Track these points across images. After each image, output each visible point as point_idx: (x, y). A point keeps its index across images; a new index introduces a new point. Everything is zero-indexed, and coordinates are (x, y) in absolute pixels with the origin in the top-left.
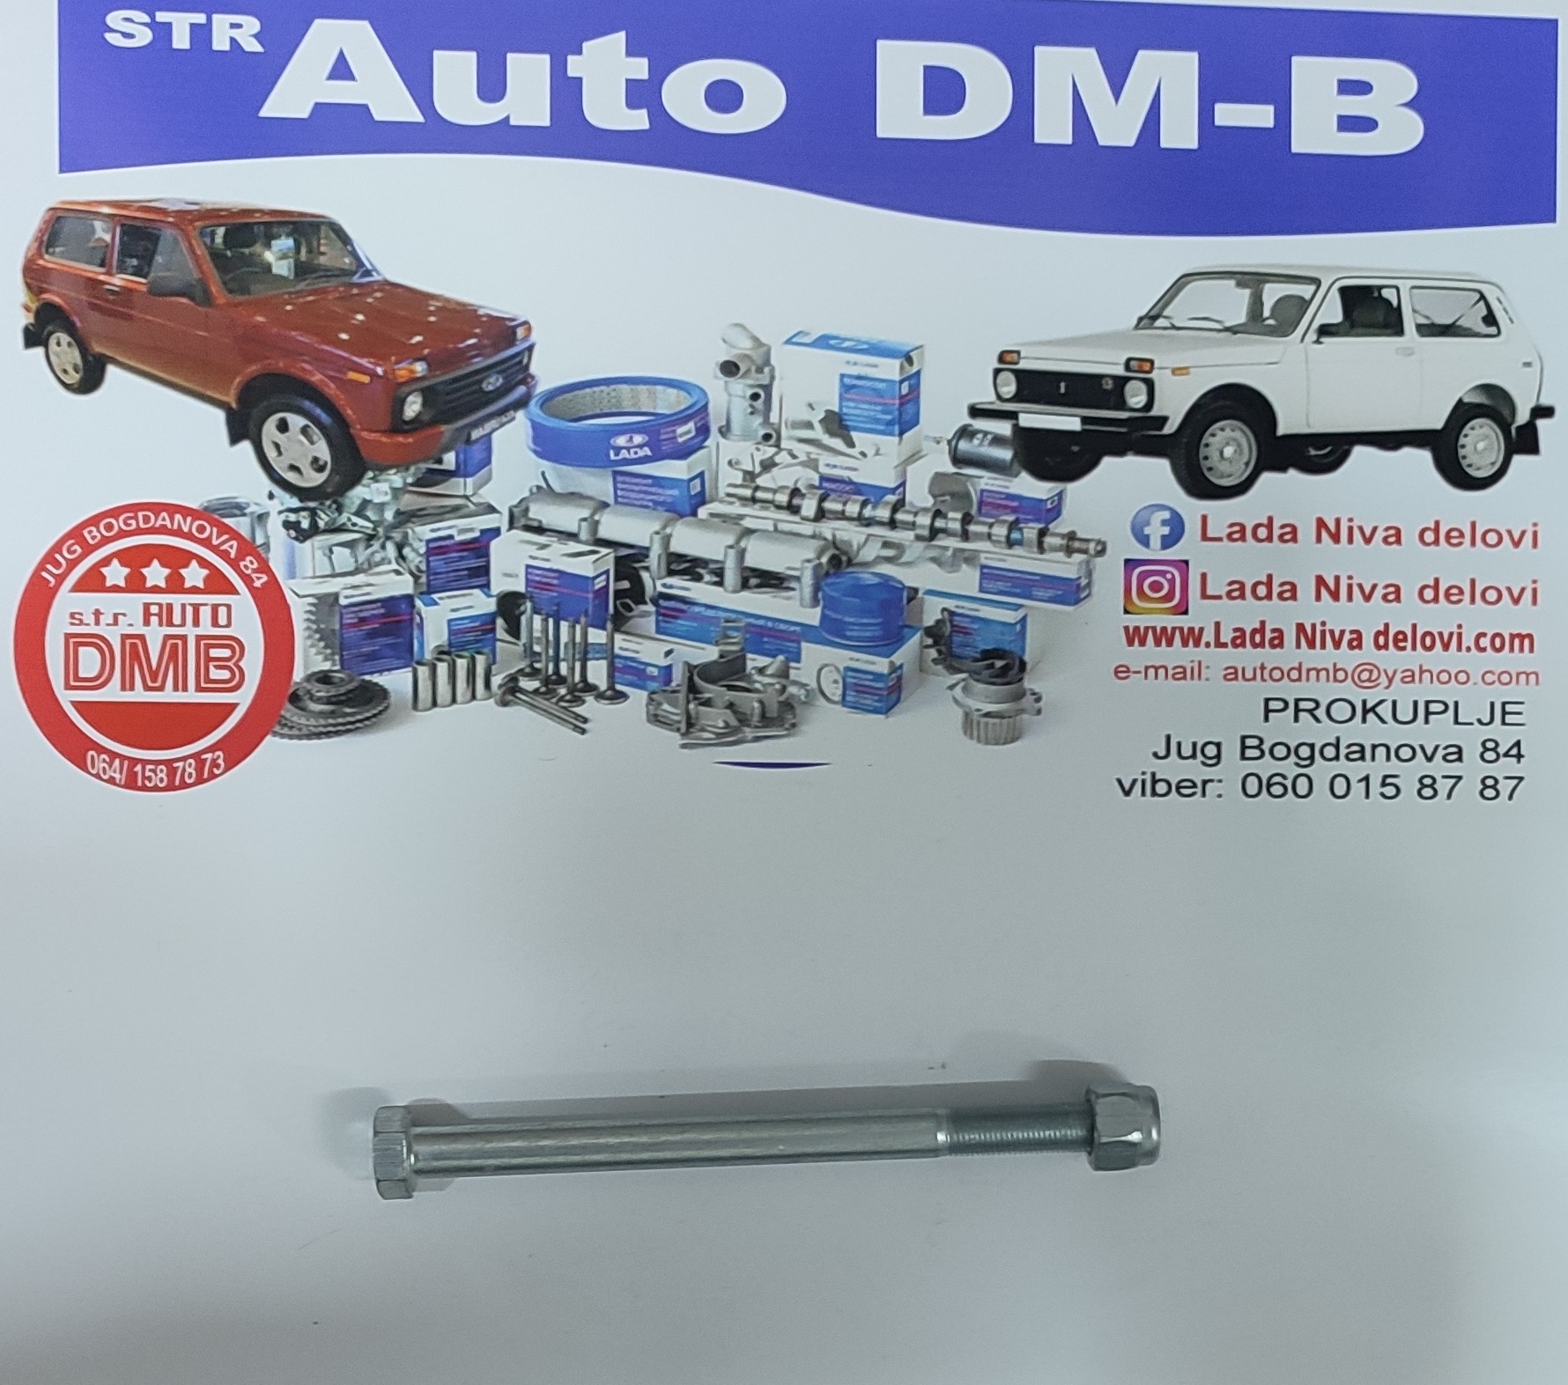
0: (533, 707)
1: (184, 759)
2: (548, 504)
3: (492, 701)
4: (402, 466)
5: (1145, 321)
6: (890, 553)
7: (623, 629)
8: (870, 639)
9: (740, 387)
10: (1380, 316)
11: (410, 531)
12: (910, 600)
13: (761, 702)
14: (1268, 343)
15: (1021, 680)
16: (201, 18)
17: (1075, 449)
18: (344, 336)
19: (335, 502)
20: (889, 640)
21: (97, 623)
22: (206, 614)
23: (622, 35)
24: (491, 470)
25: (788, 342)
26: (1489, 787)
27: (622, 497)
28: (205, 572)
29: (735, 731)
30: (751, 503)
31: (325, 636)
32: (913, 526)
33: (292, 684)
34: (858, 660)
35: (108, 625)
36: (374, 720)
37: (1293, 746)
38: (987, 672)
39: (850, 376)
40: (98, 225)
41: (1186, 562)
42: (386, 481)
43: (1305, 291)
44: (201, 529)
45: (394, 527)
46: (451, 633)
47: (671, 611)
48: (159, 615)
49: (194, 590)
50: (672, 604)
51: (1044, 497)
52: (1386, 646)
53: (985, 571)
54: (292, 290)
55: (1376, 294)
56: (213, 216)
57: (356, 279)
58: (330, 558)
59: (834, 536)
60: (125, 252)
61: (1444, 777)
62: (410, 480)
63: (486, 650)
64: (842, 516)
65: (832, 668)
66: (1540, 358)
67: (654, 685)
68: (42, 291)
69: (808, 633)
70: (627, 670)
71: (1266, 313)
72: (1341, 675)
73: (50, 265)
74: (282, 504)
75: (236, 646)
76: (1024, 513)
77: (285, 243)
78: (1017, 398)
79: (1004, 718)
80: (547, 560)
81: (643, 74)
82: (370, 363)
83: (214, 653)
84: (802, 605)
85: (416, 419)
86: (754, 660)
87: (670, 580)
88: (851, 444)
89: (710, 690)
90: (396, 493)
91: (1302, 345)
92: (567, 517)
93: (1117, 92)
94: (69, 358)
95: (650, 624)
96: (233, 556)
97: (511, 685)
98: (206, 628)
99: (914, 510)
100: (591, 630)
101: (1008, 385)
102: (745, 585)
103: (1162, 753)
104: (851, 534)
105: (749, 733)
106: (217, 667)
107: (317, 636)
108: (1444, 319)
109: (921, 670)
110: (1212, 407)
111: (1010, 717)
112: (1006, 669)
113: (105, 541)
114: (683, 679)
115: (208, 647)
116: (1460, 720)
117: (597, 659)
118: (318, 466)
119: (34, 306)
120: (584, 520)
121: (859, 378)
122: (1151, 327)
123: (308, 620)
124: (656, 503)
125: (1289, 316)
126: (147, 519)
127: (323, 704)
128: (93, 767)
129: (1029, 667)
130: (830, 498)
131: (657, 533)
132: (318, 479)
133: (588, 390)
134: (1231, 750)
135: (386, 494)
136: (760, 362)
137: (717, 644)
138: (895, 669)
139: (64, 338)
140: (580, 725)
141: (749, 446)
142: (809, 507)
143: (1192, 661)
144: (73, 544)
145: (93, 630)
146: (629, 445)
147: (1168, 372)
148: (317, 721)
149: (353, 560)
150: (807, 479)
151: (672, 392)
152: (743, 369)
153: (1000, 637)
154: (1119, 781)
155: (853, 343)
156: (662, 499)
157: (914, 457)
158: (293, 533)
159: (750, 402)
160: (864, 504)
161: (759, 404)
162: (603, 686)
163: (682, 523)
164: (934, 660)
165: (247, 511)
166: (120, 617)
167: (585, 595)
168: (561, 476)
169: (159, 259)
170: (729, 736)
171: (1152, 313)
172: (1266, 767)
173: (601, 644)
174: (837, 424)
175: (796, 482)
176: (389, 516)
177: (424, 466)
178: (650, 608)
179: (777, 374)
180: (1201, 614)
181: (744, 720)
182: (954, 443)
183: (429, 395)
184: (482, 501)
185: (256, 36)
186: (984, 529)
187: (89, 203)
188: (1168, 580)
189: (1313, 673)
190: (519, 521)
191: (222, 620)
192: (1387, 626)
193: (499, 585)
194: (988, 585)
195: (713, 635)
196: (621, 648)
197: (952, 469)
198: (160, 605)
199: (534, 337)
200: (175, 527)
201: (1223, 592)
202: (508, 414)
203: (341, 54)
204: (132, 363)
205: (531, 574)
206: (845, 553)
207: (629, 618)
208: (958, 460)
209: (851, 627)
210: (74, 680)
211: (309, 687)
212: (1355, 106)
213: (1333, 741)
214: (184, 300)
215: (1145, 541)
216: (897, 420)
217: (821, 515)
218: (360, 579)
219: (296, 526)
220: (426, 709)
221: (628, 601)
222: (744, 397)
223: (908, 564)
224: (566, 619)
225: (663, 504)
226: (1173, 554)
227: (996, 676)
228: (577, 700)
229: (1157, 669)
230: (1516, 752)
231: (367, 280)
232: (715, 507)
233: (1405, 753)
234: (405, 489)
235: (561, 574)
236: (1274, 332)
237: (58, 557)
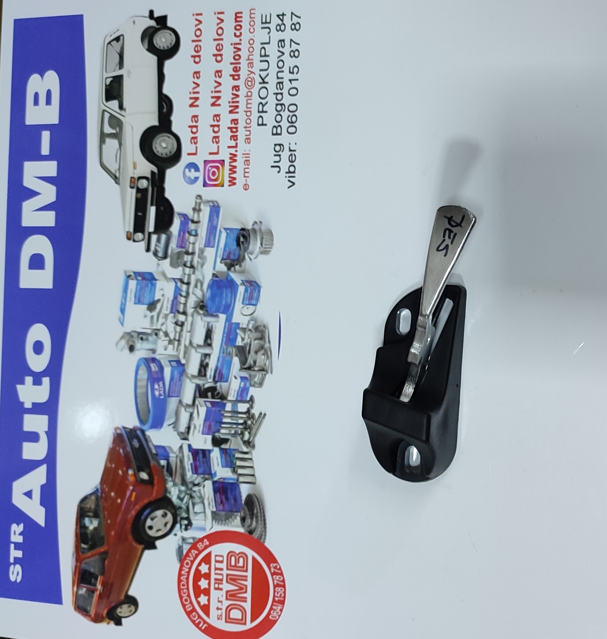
0: (255, 435)
1: (273, 580)
2: (179, 423)
4: (165, 482)
5: (117, 181)
6: (199, 285)
7: (226, 395)
8: (231, 293)
9: (139, 345)
11: (189, 480)
12: (217, 277)
13: (255, 339)
14: (125, 130)
15: (248, 230)
16: (12, 546)
17: (162, 208)
18: (119, 501)
19: (178, 509)
20: (231, 285)
21: (221, 609)
22: (219, 565)
23: (19, 387)
24: (167, 447)
25: (122, 324)
26: (295, 27)
27: (177, 393)
28: (203, 564)
29: (266, 351)
30: (180, 342)
31: (227, 518)
34: (239, 299)
35: (222, 605)
36: (259, 501)
37: (277, 113)
38: (245, 245)
39: (135, 300)
40: (80, 592)
41: (205, 161)
42: (170, 488)
43: (107, 116)
44: (187, 564)
45: (187, 487)
46: (226, 466)
47: (220, 376)
48: (219, 584)
49: (210, 569)
50: (217, 375)
51: (179, 222)
52: (239, 75)
53: (206, 245)
54: (103, 520)
55: (108, 87)
56: (77, 549)
57: (99, 494)
58: (199, 513)
59: (193, 308)
60: (89, 583)
61: (291, 47)
62: (170, 479)
63: (233, 452)
64: (185, 304)
65: (243, 309)
66: (132, 17)
67: (248, 385)
68: (102, 615)
69: (229, 320)
70: (242, 396)
71: (114, 131)
72: (249, 94)
73: (94, 613)
74: (178, 531)
75: (231, 554)
76: (185, 230)
77: (87, 521)
78: (143, 232)
79: (263, 237)
80: (200, 426)
81: (31, 379)
82: (128, 491)
83: (233, 563)
84: (218, 322)
85: (149, 475)
86: (239, 342)
87: (208, 376)
88: (159, 300)
89: (250, 361)
90: (175, 485)
91: (126, 117)
92: (184, 416)
93: (37, 194)
94: (126, 609)
95: (224, 385)
96: (196, 552)
97: (247, 444)
98: (224, 566)
99: (184, 275)
100: (227, 409)
101: (138, 236)
102: (210, 345)
103: (278, 169)
104: (192, 301)
105: (267, 345)
106: (239, 562)
107: (227, 521)
108: (118, 57)
109: (243, 272)
110: (148, 152)
111: (263, 235)
112: (244, 237)
113: (191, 602)
114: (245, 372)
115: (231, 565)
116: (268, 41)
117: (237, 407)
118: (164, 516)
119: (108, 620)
120: (185, 410)
121: (135, 297)
122: (119, 178)
123: (221, 524)
124: (180, 380)
125: (116, 122)
126: (183, 585)
127: (253, 521)
128: (275, 617)
129: (243, 227)
130: (178, 309)
131: (191, 380)
132: (169, 515)
133: (139, 405)
134: (278, 139)
135: (175, 489)
136: (129, 337)
137: (232, 357)
138: (243, 283)
139: (119, 610)
140: (262, 416)
141: (159, 342)
142: (182, 318)
143: (243, 157)
144: (193, 616)
145: (224, 611)
146: (158, 390)
147: (135, 171)
148: (259, 524)
150: (172, 318)
151: (140, 372)
152: (131, 343)
153: (231, 239)
154: (289, 187)
155: (123, 299)
156: (178, 378)
157: (164, 274)
158: (189, 527)
159: (144, 341)
160: (181, 295)
161: (144, 337)
162: (248, 405)
163: (187, 370)
164: (240, 266)
165: (181, 545)
166: (220, 599)
167: (213, 412)
168: (169, 419)
169: (92, 570)
170: (267, 353)
171: (114, 178)
172: (285, 124)
173: (232, 405)
174: (152, 306)
175: (172, 323)
176: (183, 488)
177: (165, 473)
178: (218, 384)
179: (134, 330)
180: (225, 155)
181: (262, 347)
182: (159, 258)
183: (140, 469)
184: (178, 451)
185: (18, 525)
186: (191, 246)
187: (73, 594)
188: (211, 169)
189: (249, 106)
190: (186, 436)
191: (220, 559)
192: (231, 75)
193: (208, 446)
194: (212, 244)
195: (229, 359)
196: (233, 397)
197: (168, 261)
199: (120, 426)
200: (186, 574)
202: (147, 438)
203: (24, 494)
204: (128, 584)
205: (205, 433)
206: (199, 303)
207: (222, 392)
208: (165, 257)
209: (227, 302)
210: (242, 621)
211: (246, 526)
212: (42, 99)
213: (275, 96)
214: (106, 562)
215: (197, 179)
216: (150, 282)
217: (184, 313)
218: (206, 502)
219: (187, 526)
220: (256, 479)
221: (216, 393)
222: (142, 343)
223: (203, 277)
224: (222, 419)
225: (180, 377)
226: (201, 166)
227: (247, 240)
228: (253, 416)
229: (245, 172)
230: (281, 16)
231: (100, 491)
232: (181, 356)
233: (281, 64)
234: (174, 481)
235: (205, 420)
236: (121, 128)
237: (197, 622)
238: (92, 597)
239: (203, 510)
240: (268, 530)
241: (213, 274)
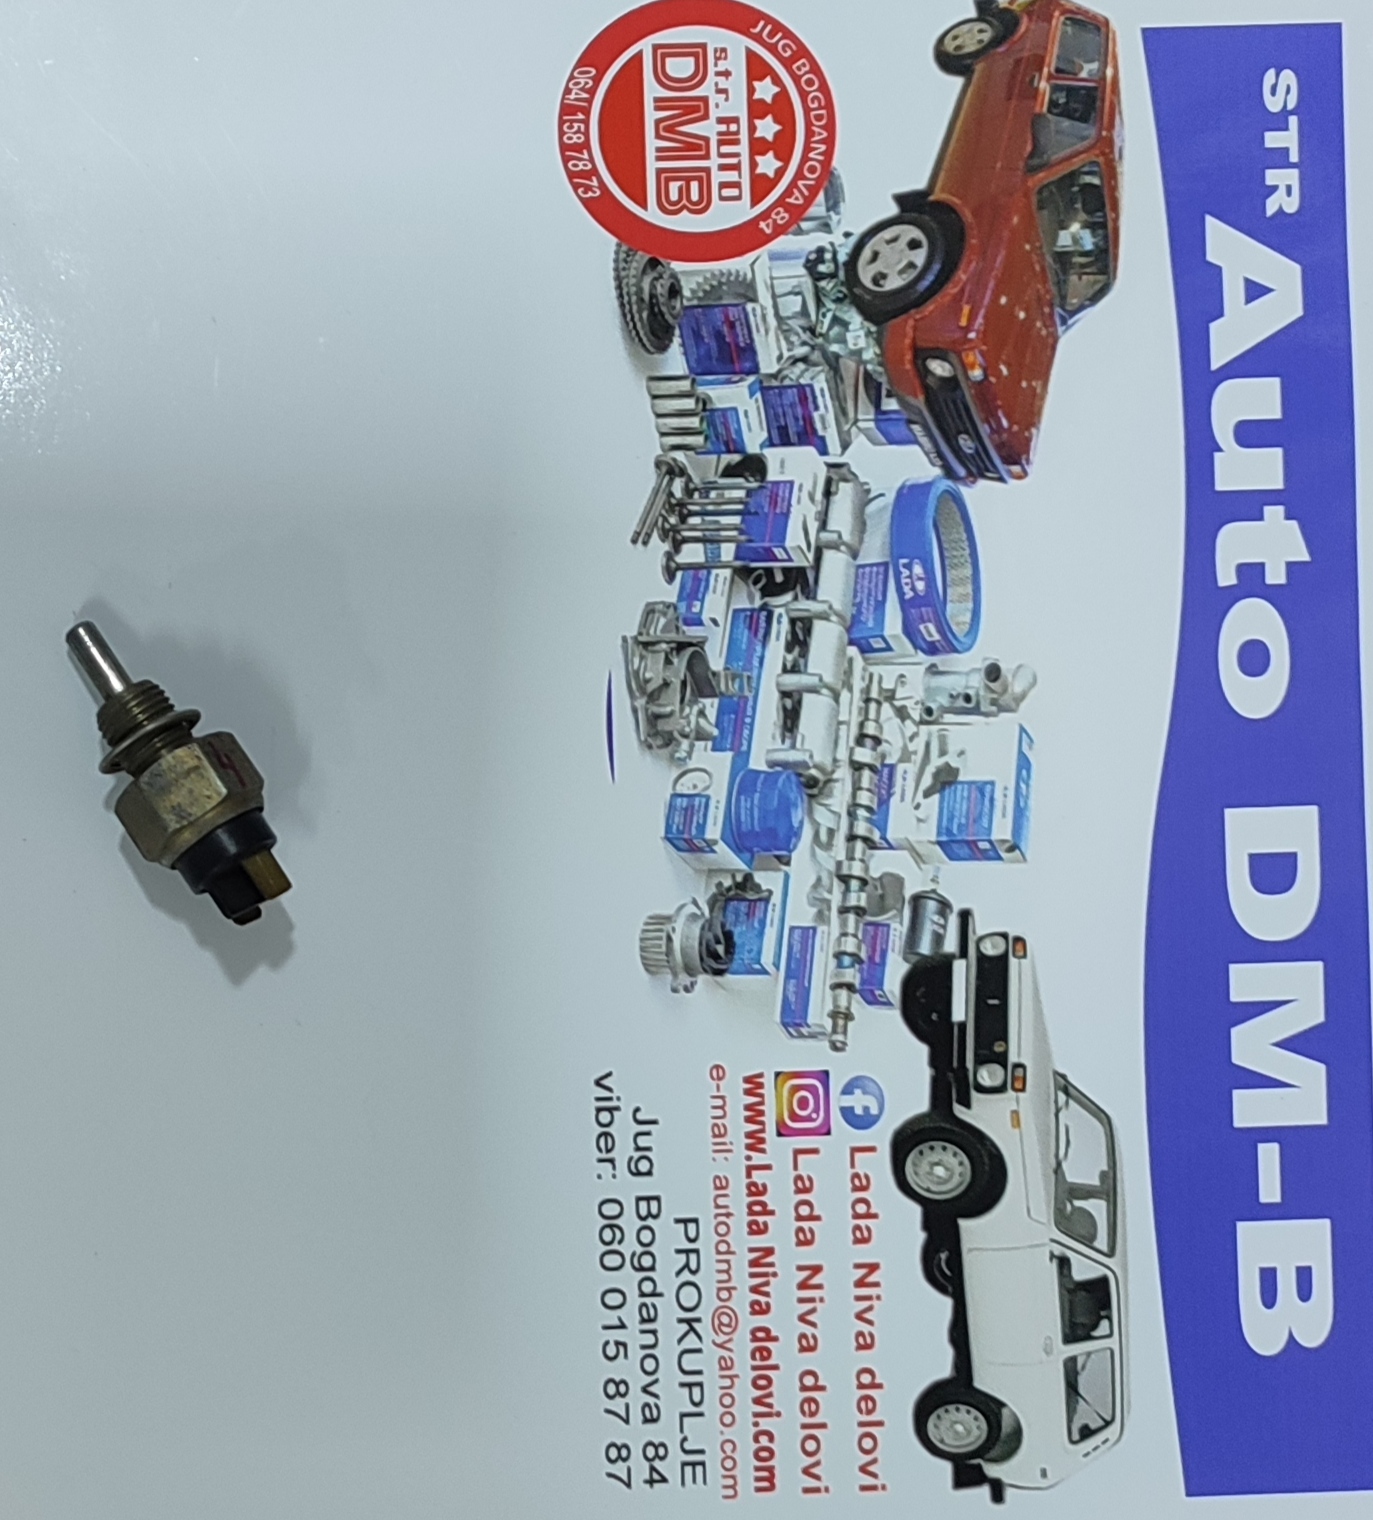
0: (656, 492)
1: (591, 160)
2: (853, 502)
3: (660, 452)
4: (883, 359)
5: (1062, 1082)
6: (823, 837)
7: (737, 578)
8: (738, 821)
9: (976, 683)
10: (1081, 1319)
11: (819, 368)
12: (778, 858)
13: (671, 714)
14: (1048, 1206)
15: (706, 971)
16: (1294, 157)
17: (934, 1017)
18: (1003, 300)
19: (845, 296)
20: (738, 839)
21: (718, 74)
22: (732, 176)
23: (1306, 557)
24: (882, 444)
25: (1022, 730)
26: (619, 1452)
27: (864, 573)
28: (771, 174)
29: (642, 689)
30: (864, 696)
32: (851, 858)
33: (669, 261)
34: (717, 808)
35: (716, 84)
36: (637, 339)
37: (651, 1249)
38: (710, 936)
39: (993, 791)
40: (1095, 66)
41: (828, 1133)
42: (868, 343)
43: (1102, 1242)
44: (812, 170)
45: (824, 353)
46: (724, 411)
47: (756, 623)
48: (728, 133)
49: (753, 165)
50: (763, 624)
51: (887, 987)
52: (755, 1339)
53: (811, 931)
54: (1045, 250)
55: (1103, 1313)
56: (1110, 173)
57: (1058, 310)
58: (791, 293)
59: (836, 781)
60: (1070, 91)
61: (627, 1407)
62: (870, 367)
63: (709, 446)
64: (857, 787)
65: (707, 783)
66: (1051, 1487)
67: (682, 607)
68: (1030, 14)
69: (741, 757)
70: (697, 580)
71: (1078, 1203)
72: (724, 1295)
73: (1054, 22)
74: (840, 246)
75: (701, 207)
76: (869, 968)
77: (1088, 241)
78: (982, 958)
79: (667, 955)
80: (799, 502)
81: (1270, 580)
82: (981, 324)
83: (694, 186)
84: (769, 751)
85: (928, 372)
86: (712, 706)
87: (785, 620)
88: (927, 794)
89: (680, 663)
90: (858, 353)
91: (1047, 1241)
92: (842, 519)
93: (1286, 1044)
94: (968, 42)
95: (742, 603)
96: (788, 200)
97: (677, 470)
98: (717, 177)
99: (865, 858)
100: (732, 547)
101: (994, 946)
102: (785, 694)
103: (640, 1116)
104: (839, 798)
105: (641, 702)
106: (680, 189)
108: (1082, 1388)
109: (711, 872)
110: (983, 1152)
111: (668, 962)
112: (715, 956)
113: (796, 79)
114: (690, 637)
115: (700, 180)
116: (686, 1420)
117: (706, 553)
118: (879, 278)
119: (1014, 7)
120: (840, 536)
121: (992, 800)
122: (1057, 1087)
123: (730, 274)
124: (858, 606)
125: (1076, 1226)
126: (819, 118)
127: (651, 290)
128: (581, 73)
129: (718, 979)
130: (873, 775)
131: (831, 607)
132: (867, 281)
133: (964, 536)
134: (645, 1186)
135: (855, 345)
136: (1001, 702)
137: (726, 669)
138: (710, 846)
139: (986, 37)
140: (640, 537)
141: (920, 695)
142: (864, 755)
143: (731, 1143)
144: (791, 48)
145: (711, 69)
146: (915, 577)
147: (1014, 1108)
148: (634, 285)
149: (789, 314)
150: (890, 754)
151: (967, 617)
152: (994, 685)
153: (747, 948)
154: (609, 1075)
155: (1024, 792)
156: (864, 610)
157: (918, 857)
158: (813, 257)
159: (962, 693)
160: (869, 809)
161: (961, 703)
162: (680, 559)
163: (842, 632)
164: (720, 885)
165: (832, 213)
166: (724, 96)
167: (767, 538)
168: (880, 510)
169: (1066, 123)
170: (637, 684)
171: (1071, 1090)
172: (630, 1223)
173: (719, 556)
174: (946, 779)
175: (887, 742)
176: (835, 348)
177: (883, 380)
178: (758, 603)
179: (991, 719)
180: (778, 1149)
181: (653, 697)
182: (933, 895)
183: (951, 383)
184: (853, 437)
185: (1280, 211)
186: (851, 929)
187: (1115, 58)
188: (810, 1116)
189: (724, 1266)
190: (836, 473)
191: (726, 192)
192: (775, 1339)
193: (773, 455)
194: (797, 933)
195: (735, 665)
196: (717, 575)
197: (908, 893)
198: (737, 133)
199: (1013, 482)
200: (813, 145)
201: (802, 1171)
202: (938, 459)
203: (1269, 290)
204: (966, 102)
205: (785, 486)
206: (821, 793)
207: (747, 583)
208: (917, 900)
209: (749, 800)
210: (662, 52)
211: (665, 276)
212: (1287, 1284)
213: (659, 1289)
214: (1029, 148)
215: (847, 1090)
216: (954, 838)
217: (857, 767)
218: (772, 322)
219: (820, 260)
220: (649, 390)
221: (764, 581)
222: (967, 687)
223: (813, 854)
224: (743, 521)
225: (859, 612)
226: (836, 1119)
227: (708, 946)
228: (664, 535)
229: (722, 1108)
230: (656, 1479)
231: (1058, 320)
232: (859, 663)
233: (650, 1365)
234: (861, 362)
235: (786, 515)
236: (1059, 1212)
237: (779, 35)
238: (1058, 57)
239: (779, 300)
240: (612, 274)
241: (788, 863)
